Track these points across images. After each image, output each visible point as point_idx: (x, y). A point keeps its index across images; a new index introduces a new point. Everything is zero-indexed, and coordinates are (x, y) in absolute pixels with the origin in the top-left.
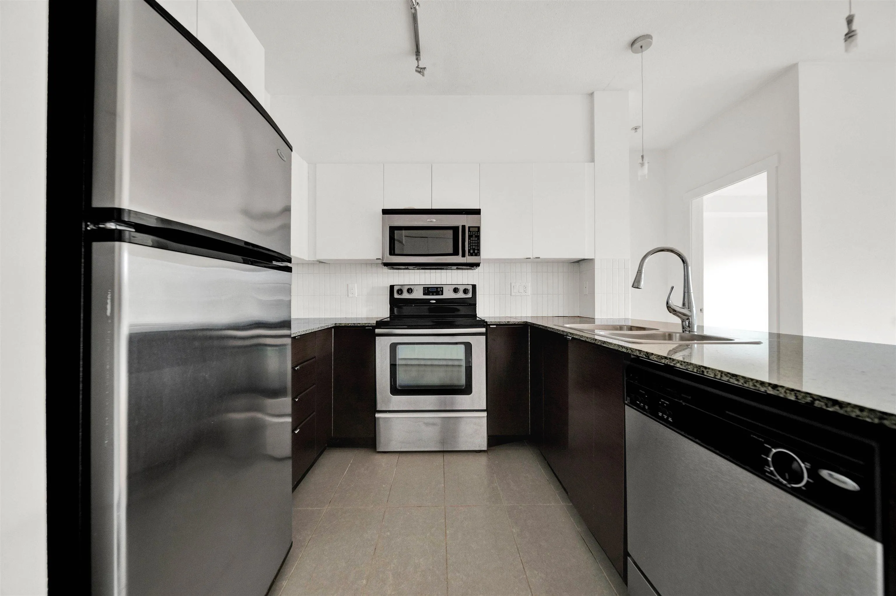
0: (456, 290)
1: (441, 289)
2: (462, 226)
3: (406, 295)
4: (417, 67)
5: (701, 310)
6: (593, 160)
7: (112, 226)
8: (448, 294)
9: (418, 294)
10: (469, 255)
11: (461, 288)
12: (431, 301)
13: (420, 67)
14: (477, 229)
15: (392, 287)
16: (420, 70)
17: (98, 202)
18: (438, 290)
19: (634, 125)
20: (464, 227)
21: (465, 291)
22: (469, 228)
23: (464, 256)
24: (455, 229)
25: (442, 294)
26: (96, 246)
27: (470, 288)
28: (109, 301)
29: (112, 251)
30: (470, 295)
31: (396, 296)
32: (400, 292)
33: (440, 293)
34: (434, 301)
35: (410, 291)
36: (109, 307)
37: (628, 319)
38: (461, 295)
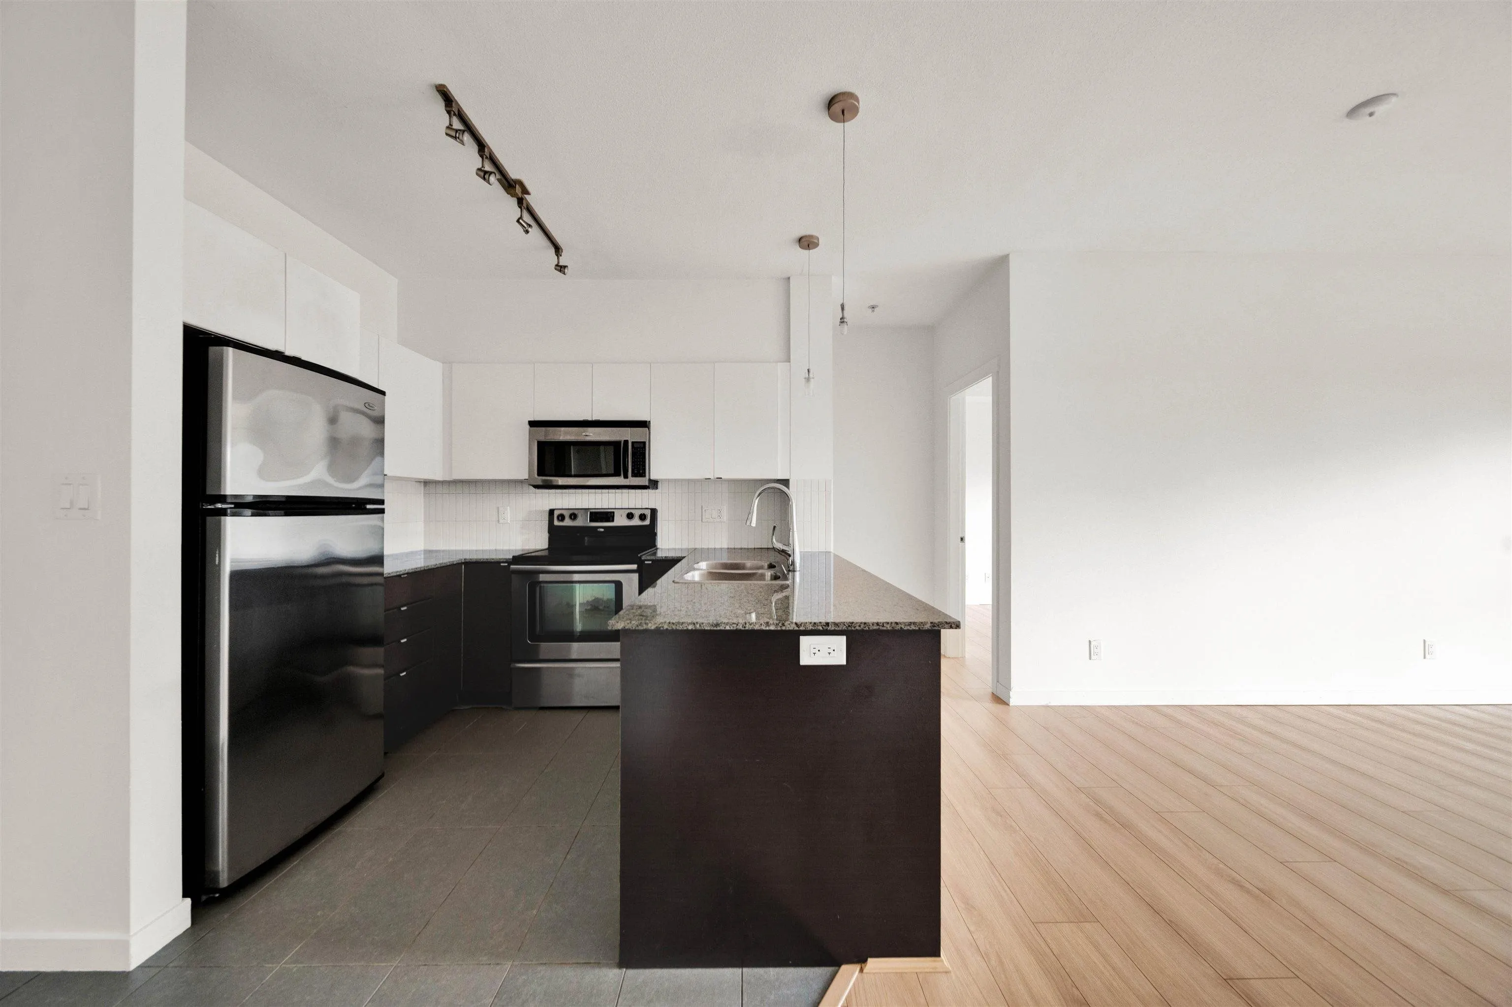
0: (630, 516)
1: (612, 514)
2: (624, 441)
3: (568, 522)
4: (557, 265)
5: (962, 539)
6: (788, 360)
7: (219, 506)
8: (620, 521)
9: (582, 521)
10: (632, 476)
11: (637, 514)
12: (598, 530)
13: (560, 264)
14: (642, 445)
15: (551, 512)
16: (561, 268)
17: (210, 491)
18: (608, 516)
19: (872, 304)
20: (626, 442)
21: (642, 517)
22: (633, 443)
23: (626, 477)
24: (616, 444)
25: (613, 521)
26: (210, 520)
27: (648, 513)
28: (217, 555)
29: (220, 522)
30: (647, 522)
31: (556, 523)
32: (561, 517)
33: (611, 519)
34: (602, 530)
35: (573, 516)
36: (217, 559)
37: (830, 552)
38: (636, 522)
